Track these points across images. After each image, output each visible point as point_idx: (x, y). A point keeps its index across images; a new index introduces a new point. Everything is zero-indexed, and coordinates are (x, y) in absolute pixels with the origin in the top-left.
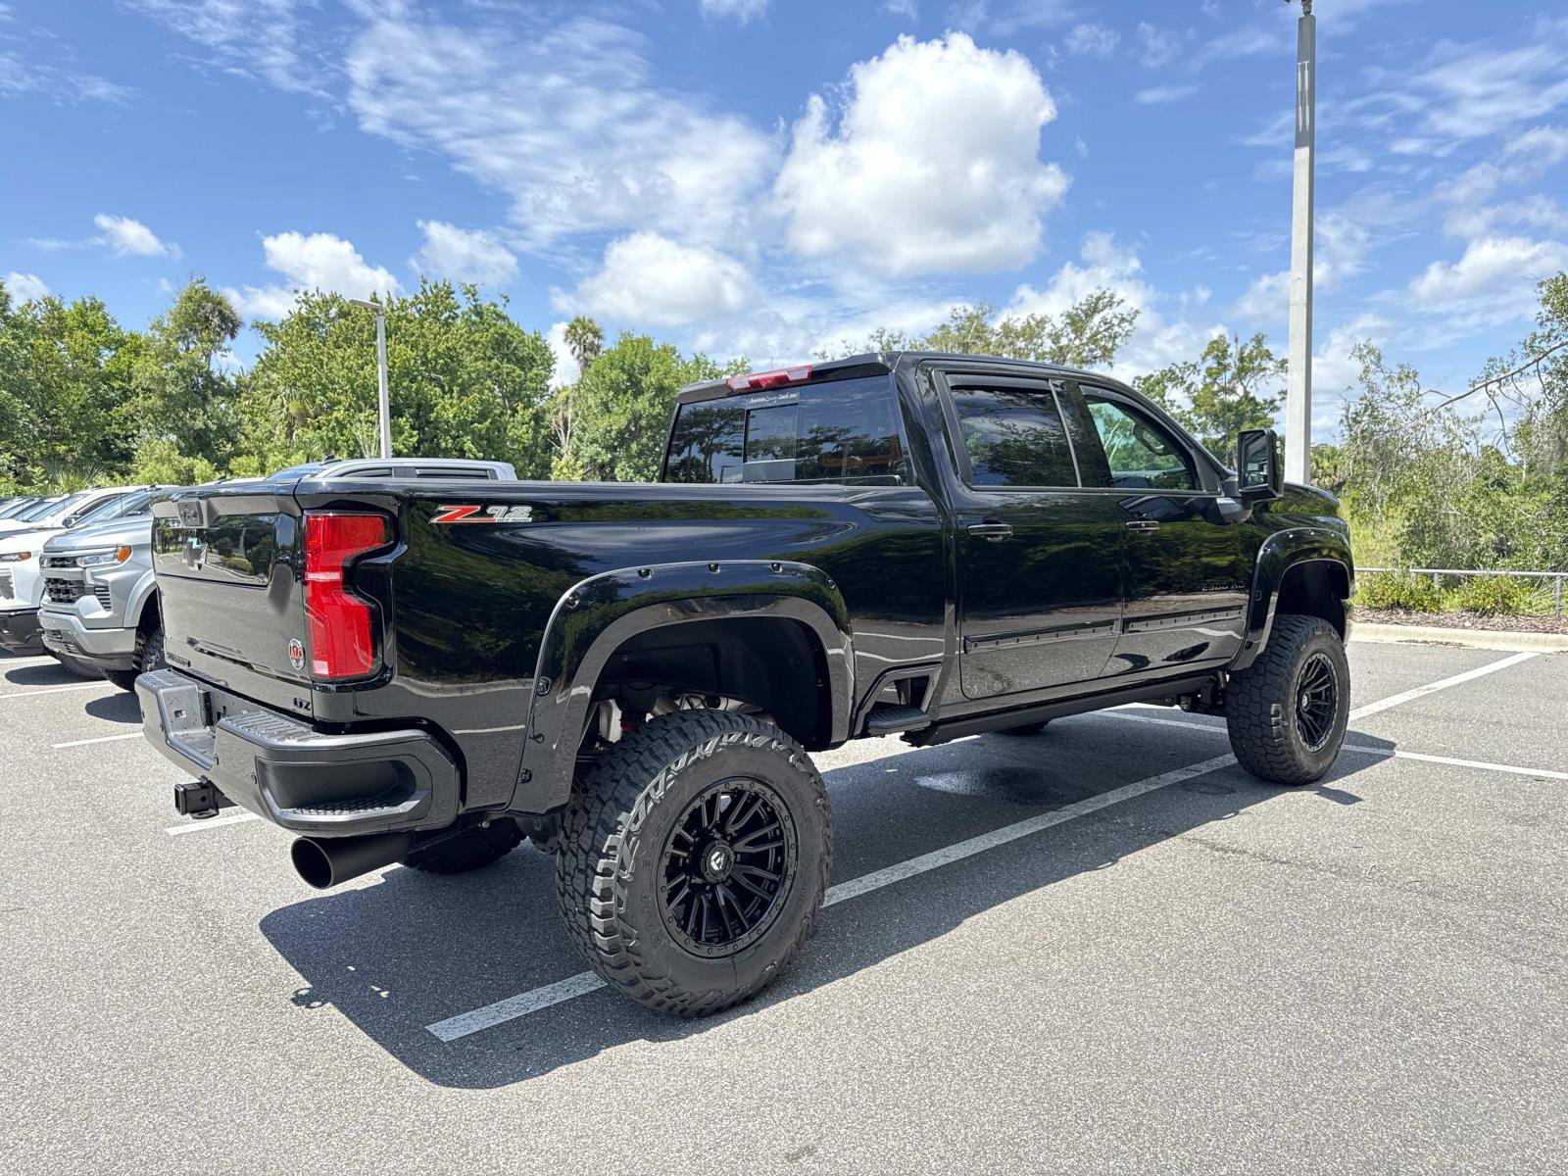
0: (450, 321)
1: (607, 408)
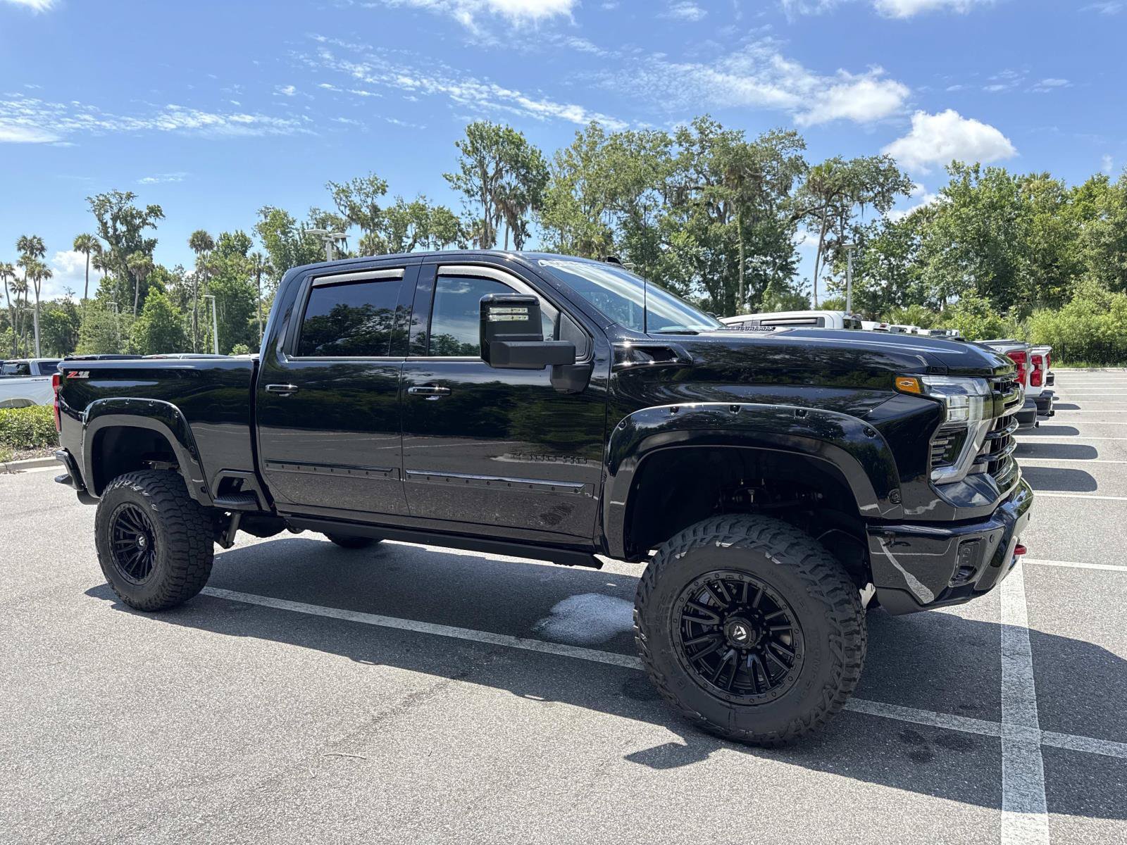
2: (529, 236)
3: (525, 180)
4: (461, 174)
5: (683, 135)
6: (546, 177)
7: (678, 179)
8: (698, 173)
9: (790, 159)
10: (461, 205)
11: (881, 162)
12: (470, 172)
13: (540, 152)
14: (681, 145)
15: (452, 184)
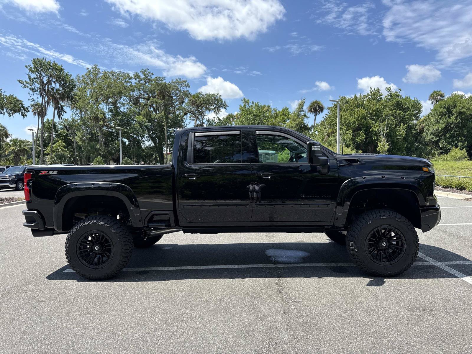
0: (379, 100)
1: (438, 121)
2: (65, 112)
3: (63, 86)
4: (28, 80)
5: (137, 76)
6: (74, 86)
7: (136, 94)
8: (144, 92)
9: (184, 91)
10: (29, 95)
11: (216, 96)
12: (33, 81)
13: (71, 75)
14: (136, 80)
15: (23, 85)
